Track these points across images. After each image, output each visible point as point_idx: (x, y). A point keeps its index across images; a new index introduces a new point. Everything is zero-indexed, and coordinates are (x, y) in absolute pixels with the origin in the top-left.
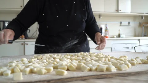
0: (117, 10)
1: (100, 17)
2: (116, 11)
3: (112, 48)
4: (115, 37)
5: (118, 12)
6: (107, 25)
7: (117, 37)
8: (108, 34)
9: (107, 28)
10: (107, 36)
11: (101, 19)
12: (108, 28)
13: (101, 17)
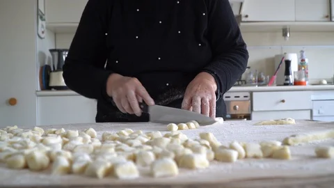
0: (327, 17)
1: (285, 35)
2: (326, 19)
3: (311, 111)
4: (325, 82)
5: (331, 20)
6: (304, 54)
7: (329, 83)
8: (306, 76)
9: (303, 60)
10: (303, 80)
11: (288, 39)
12: (307, 60)
13: (288, 35)
